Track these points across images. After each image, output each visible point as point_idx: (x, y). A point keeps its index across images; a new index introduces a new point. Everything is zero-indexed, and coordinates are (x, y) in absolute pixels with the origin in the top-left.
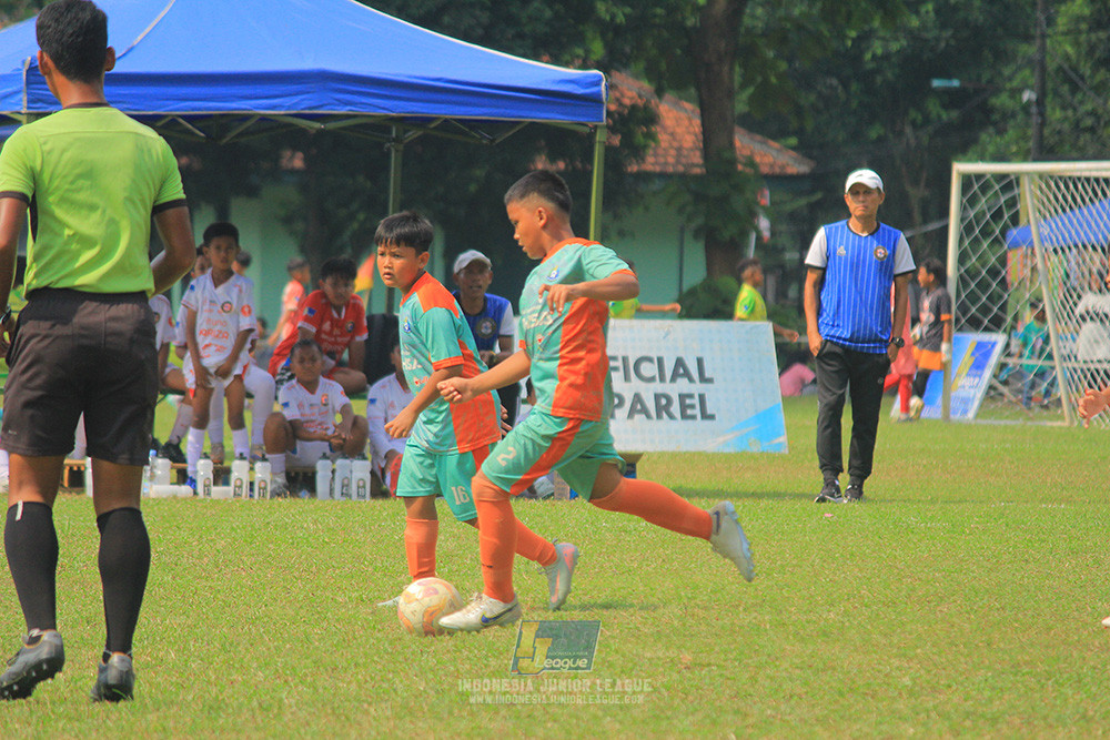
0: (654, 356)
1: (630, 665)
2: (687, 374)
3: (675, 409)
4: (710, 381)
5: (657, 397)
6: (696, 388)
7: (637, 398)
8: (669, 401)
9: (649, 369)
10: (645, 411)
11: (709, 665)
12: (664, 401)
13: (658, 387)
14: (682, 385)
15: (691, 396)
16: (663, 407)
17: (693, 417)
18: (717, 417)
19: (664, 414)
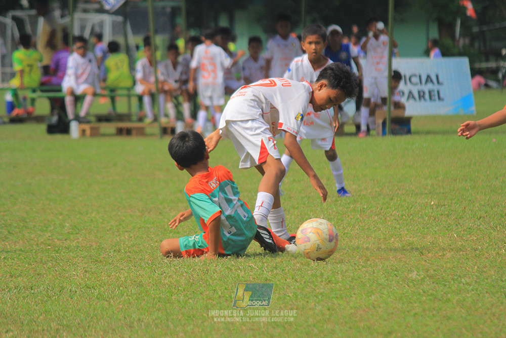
0: (417, 73)
1: (411, 206)
2: (432, 81)
3: (427, 96)
4: (442, 84)
5: (419, 92)
6: (435, 87)
7: (410, 93)
8: (424, 93)
9: (415, 80)
10: (414, 97)
11: (444, 205)
12: (422, 94)
13: (419, 87)
14: (430, 86)
15: (433, 91)
16: (421, 95)
17: (435, 100)
18: (445, 100)
19: (422, 98)
